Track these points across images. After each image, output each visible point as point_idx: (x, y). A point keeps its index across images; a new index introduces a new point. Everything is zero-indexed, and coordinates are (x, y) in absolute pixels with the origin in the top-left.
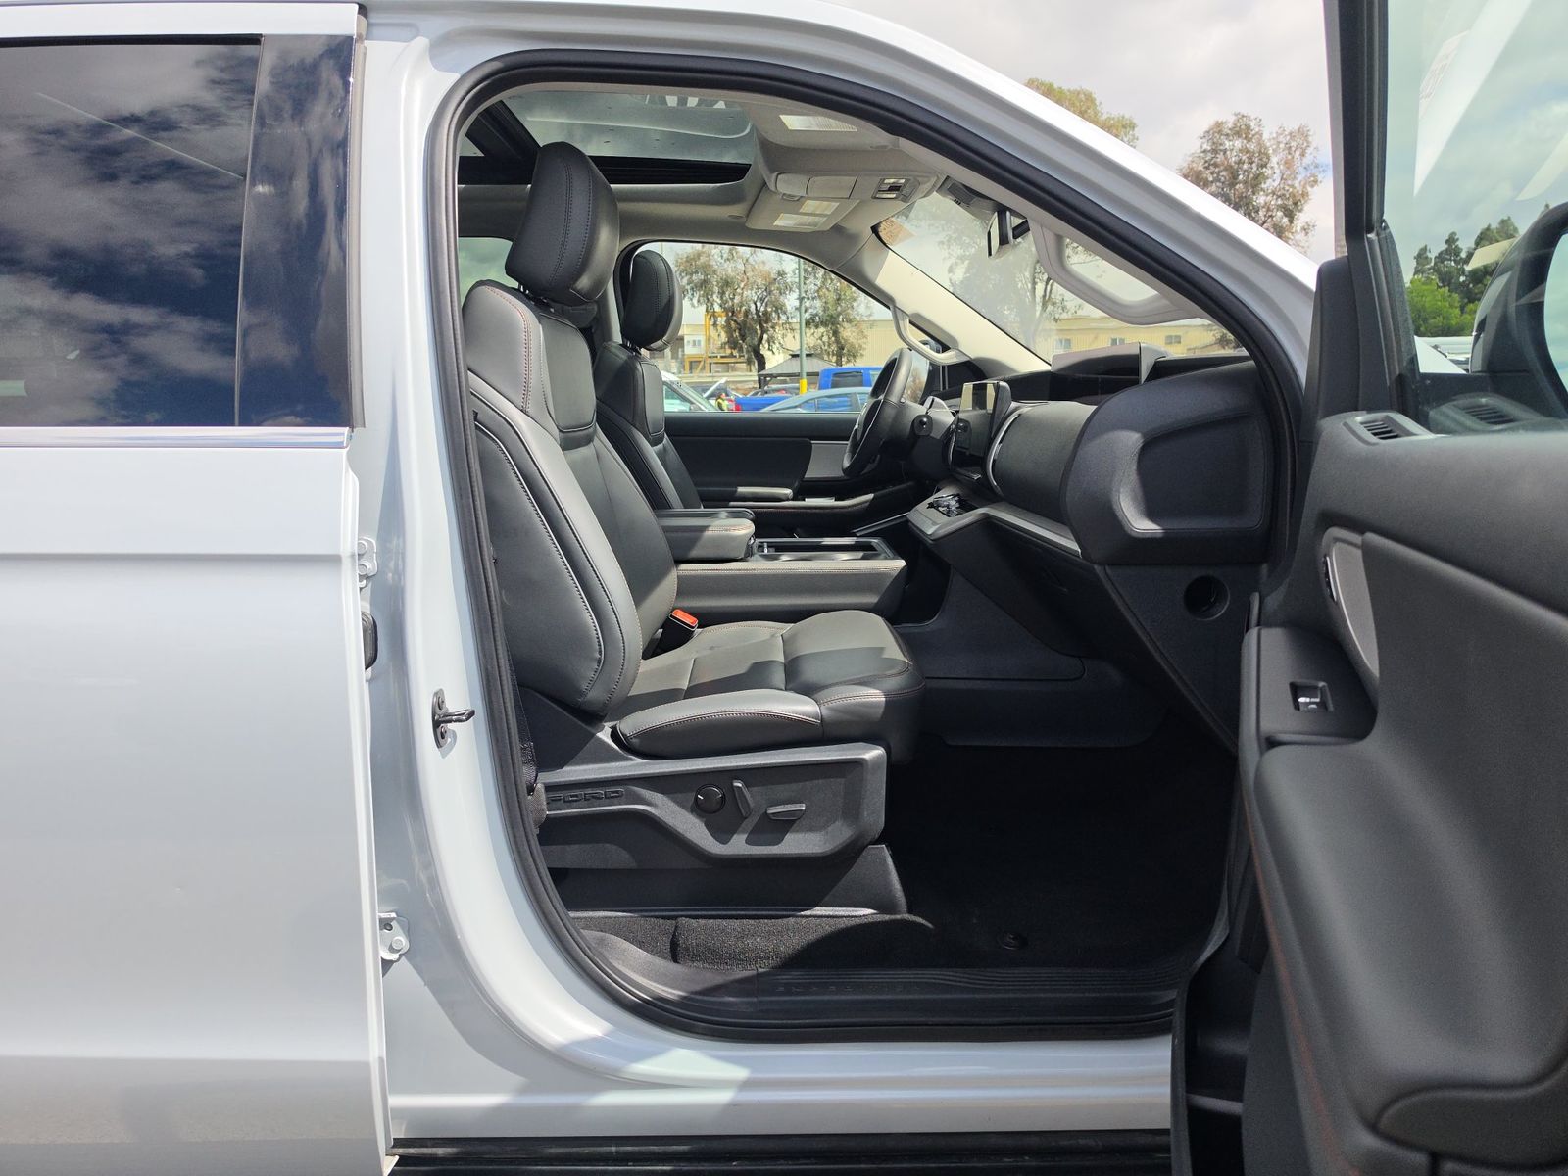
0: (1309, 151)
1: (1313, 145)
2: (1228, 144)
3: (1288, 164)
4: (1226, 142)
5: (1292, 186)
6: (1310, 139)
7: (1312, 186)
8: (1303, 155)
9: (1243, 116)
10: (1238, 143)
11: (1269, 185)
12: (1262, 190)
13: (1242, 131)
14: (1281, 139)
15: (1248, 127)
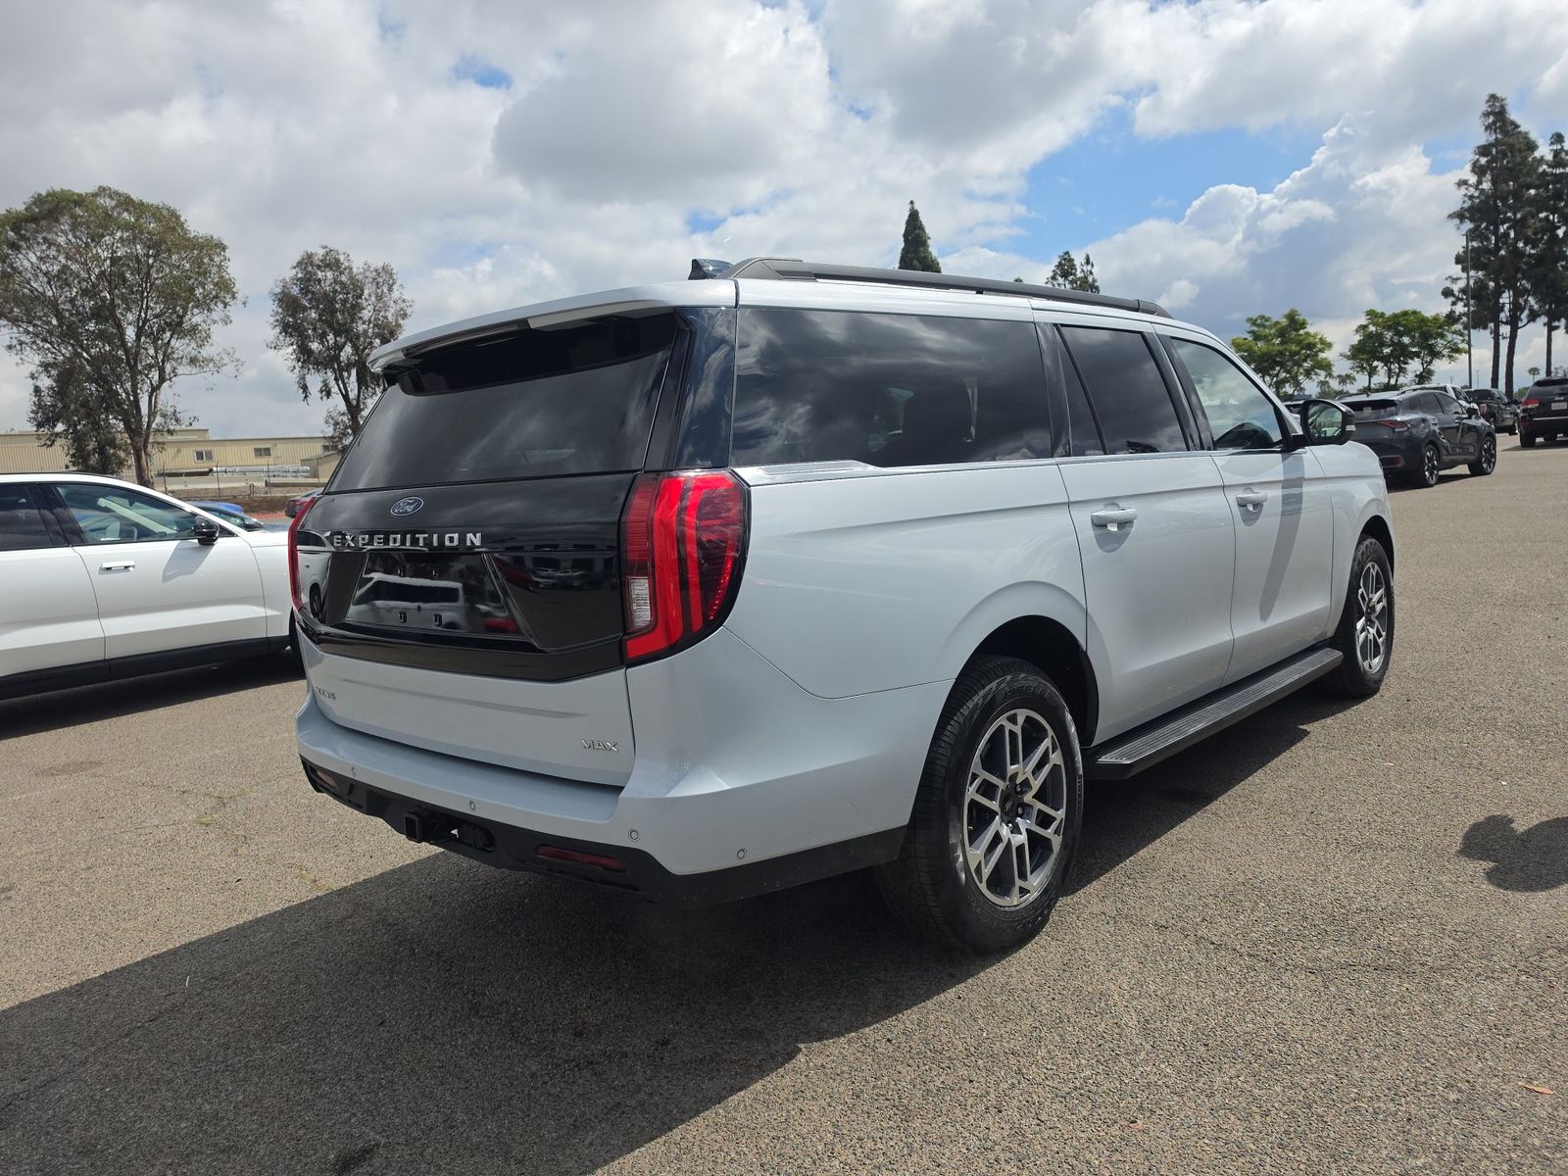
0: (395, 287)
1: (399, 283)
2: (320, 275)
3: (379, 298)
4: (319, 272)
5: (386, 317)
6: (395, 277)
7: (403, 319)
8: (390, 290)
9: (331, 250)
10: (329, 274)
11: (366, 314)
12: (360, 318)
13: (332, 263)
14: (368, 274)
15: (337, 261)
